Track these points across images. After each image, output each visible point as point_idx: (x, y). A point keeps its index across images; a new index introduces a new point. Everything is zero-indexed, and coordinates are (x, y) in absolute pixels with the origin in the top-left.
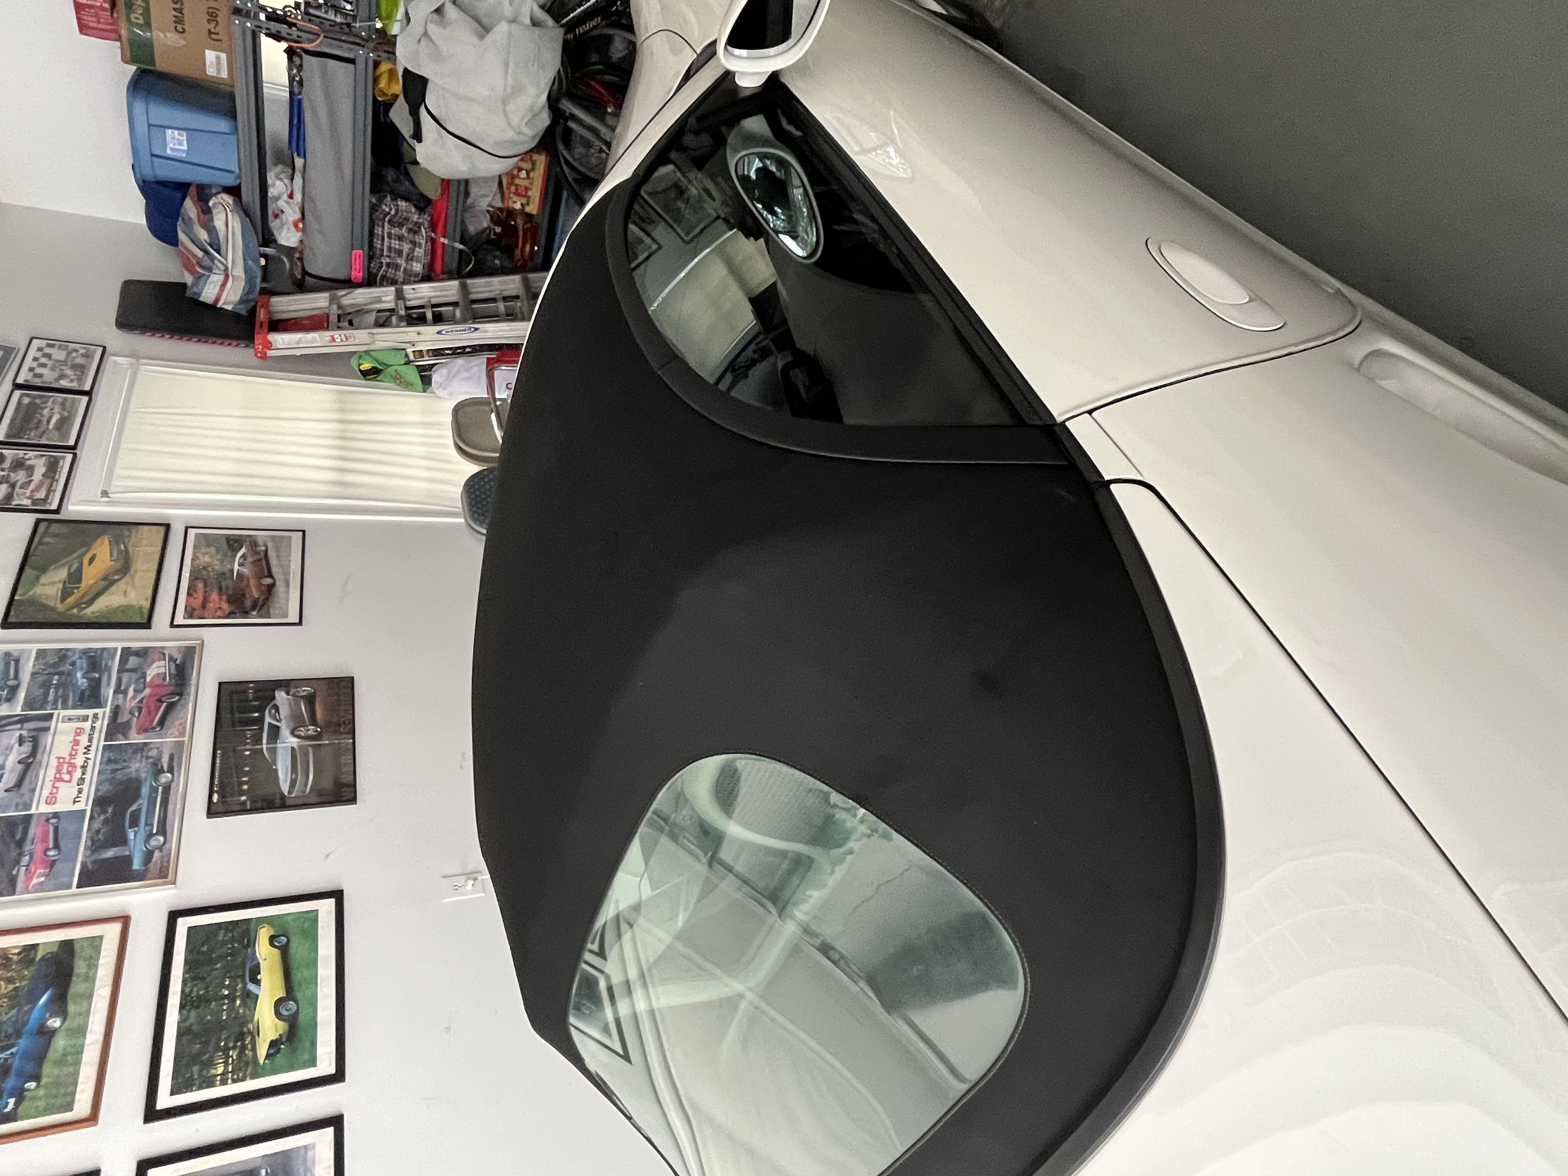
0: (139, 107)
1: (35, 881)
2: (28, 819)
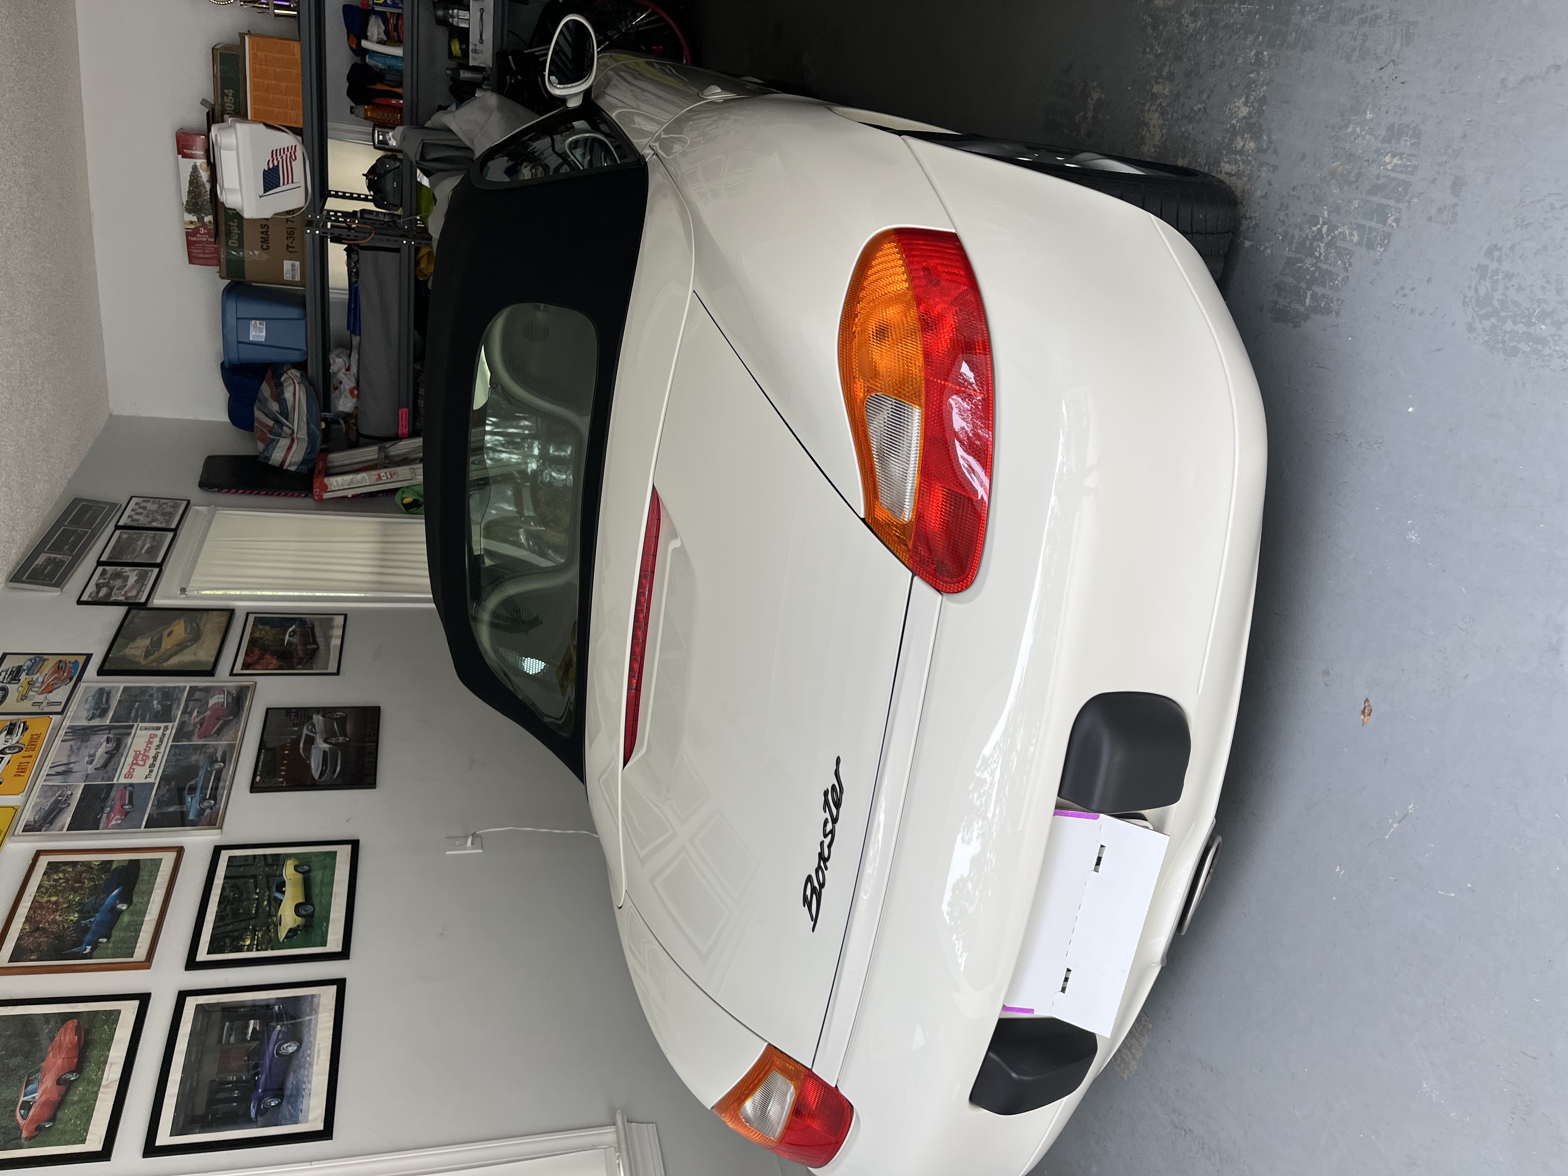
0: (231, 305)
1: (113, 822)
2: (110, 786)
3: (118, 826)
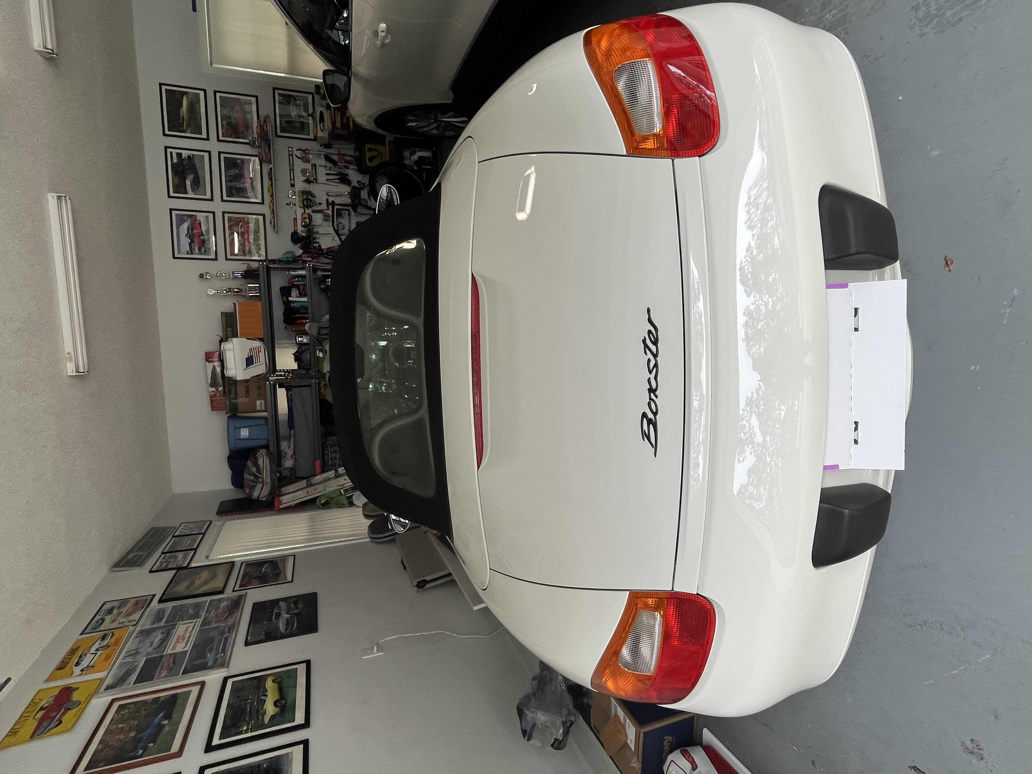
0: (232, 422)
1: (163, 675)
2: (162, 657)
3: (165, 677)
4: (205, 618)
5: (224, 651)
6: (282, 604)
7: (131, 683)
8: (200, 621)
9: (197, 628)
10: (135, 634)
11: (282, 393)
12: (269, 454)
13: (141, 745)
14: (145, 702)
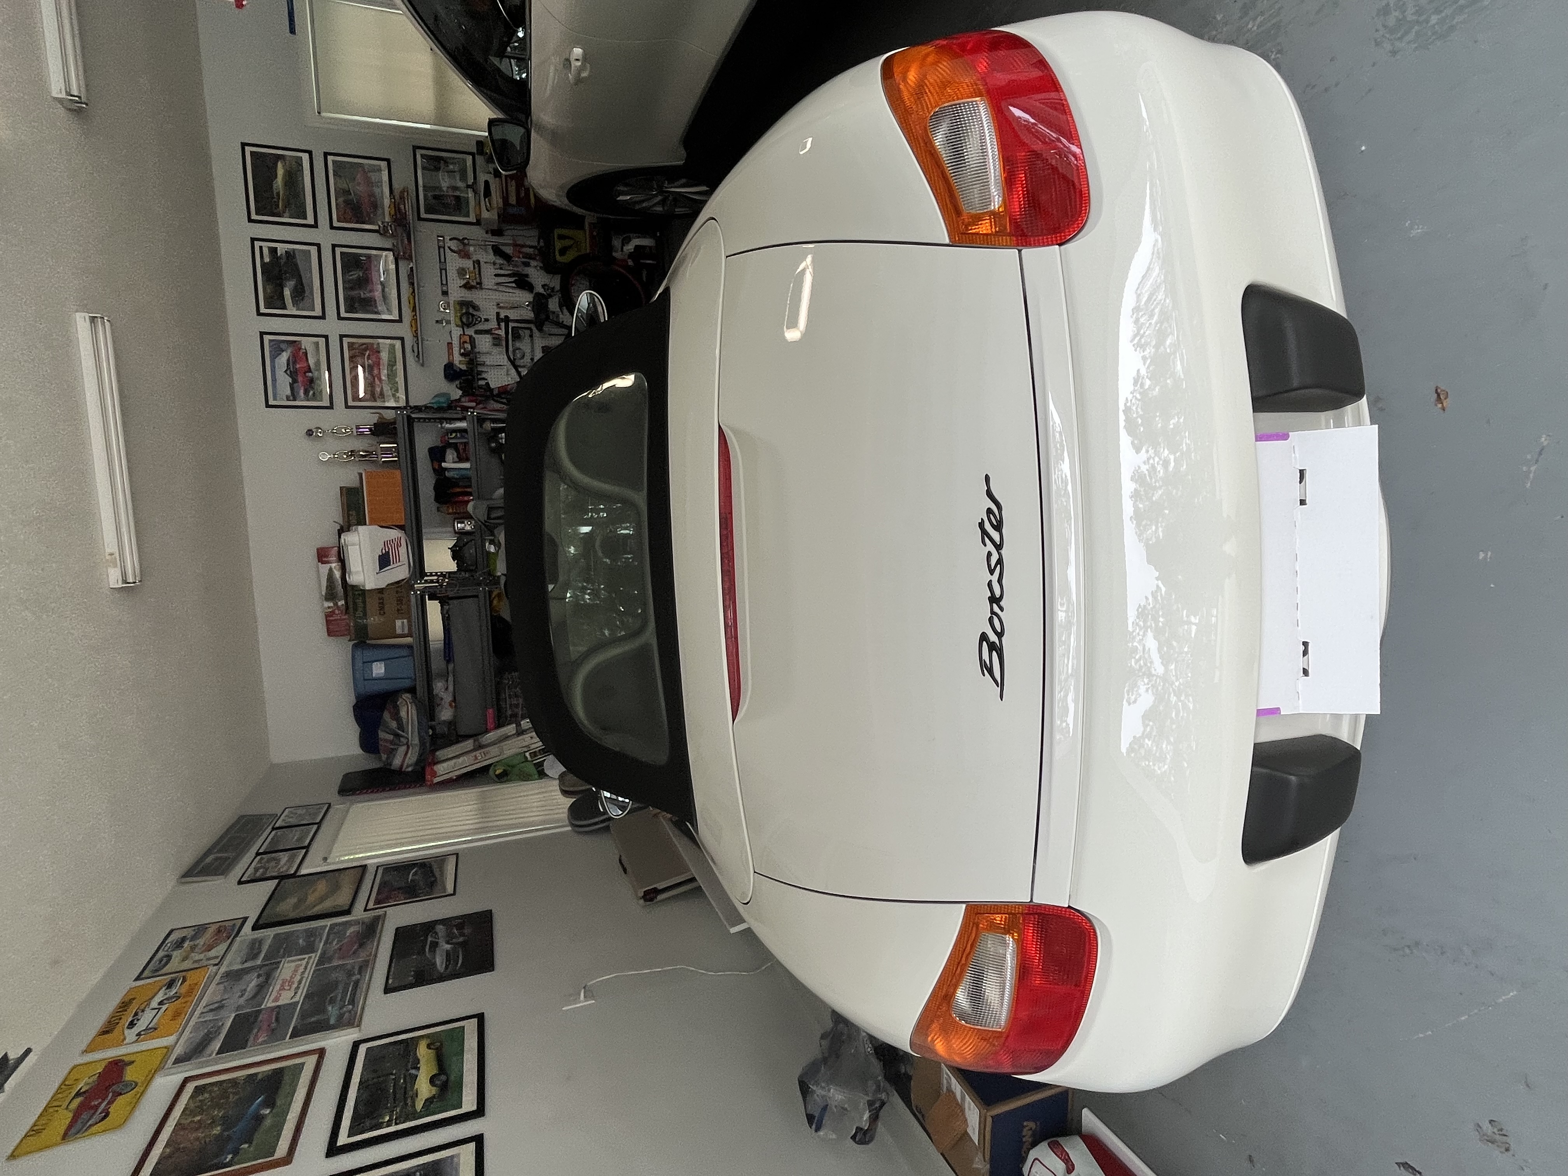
0: (359, 653)
1: (260, 1040)
2: (259, 1011)
3: (265, 1042)
4: (323, 954)
5: (352, 1001)
6: (440, 928)
7: (212, 1053)
8: (315, 957)
9: (312, 968)
10: (218, 977)
11: (433, 608)
12: (415, 700)
13: (230, 1146)
14: (234, 1082)
